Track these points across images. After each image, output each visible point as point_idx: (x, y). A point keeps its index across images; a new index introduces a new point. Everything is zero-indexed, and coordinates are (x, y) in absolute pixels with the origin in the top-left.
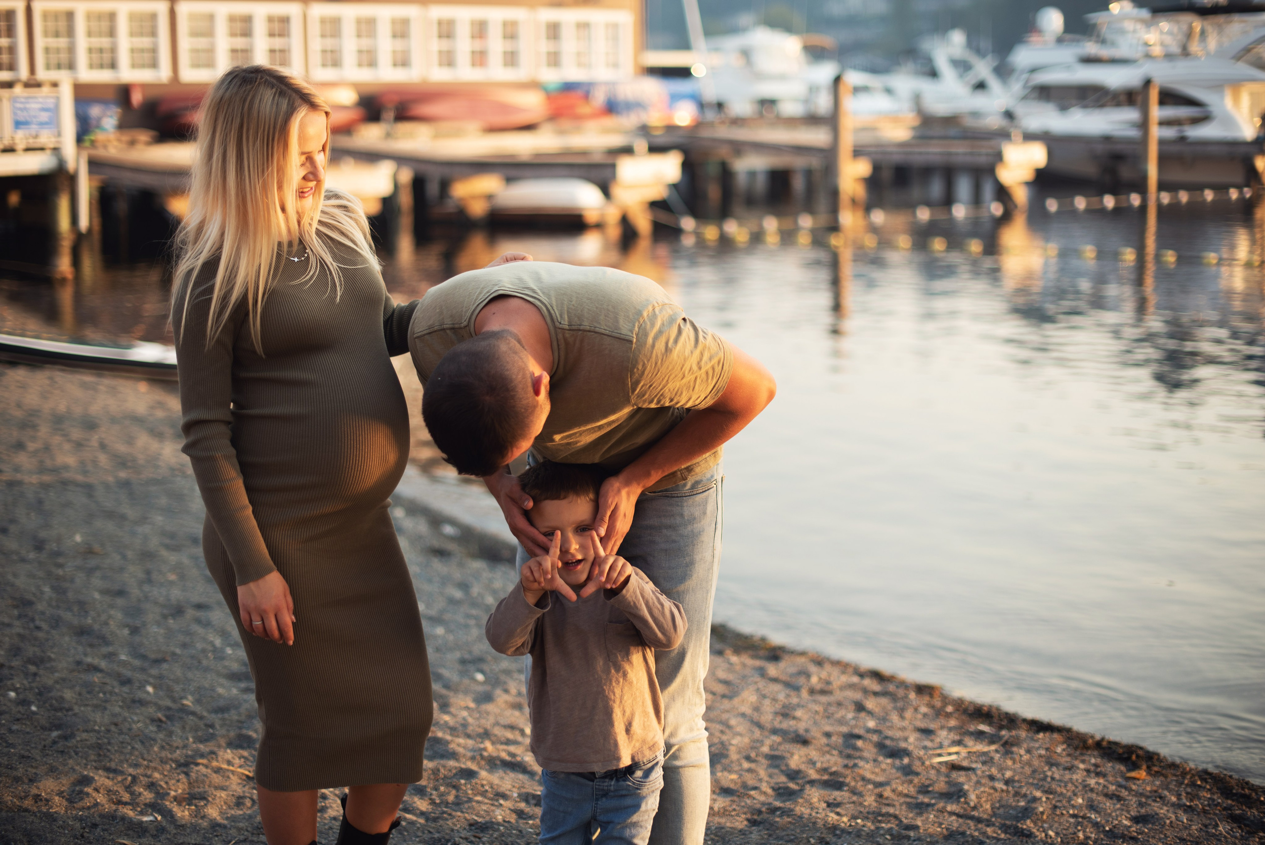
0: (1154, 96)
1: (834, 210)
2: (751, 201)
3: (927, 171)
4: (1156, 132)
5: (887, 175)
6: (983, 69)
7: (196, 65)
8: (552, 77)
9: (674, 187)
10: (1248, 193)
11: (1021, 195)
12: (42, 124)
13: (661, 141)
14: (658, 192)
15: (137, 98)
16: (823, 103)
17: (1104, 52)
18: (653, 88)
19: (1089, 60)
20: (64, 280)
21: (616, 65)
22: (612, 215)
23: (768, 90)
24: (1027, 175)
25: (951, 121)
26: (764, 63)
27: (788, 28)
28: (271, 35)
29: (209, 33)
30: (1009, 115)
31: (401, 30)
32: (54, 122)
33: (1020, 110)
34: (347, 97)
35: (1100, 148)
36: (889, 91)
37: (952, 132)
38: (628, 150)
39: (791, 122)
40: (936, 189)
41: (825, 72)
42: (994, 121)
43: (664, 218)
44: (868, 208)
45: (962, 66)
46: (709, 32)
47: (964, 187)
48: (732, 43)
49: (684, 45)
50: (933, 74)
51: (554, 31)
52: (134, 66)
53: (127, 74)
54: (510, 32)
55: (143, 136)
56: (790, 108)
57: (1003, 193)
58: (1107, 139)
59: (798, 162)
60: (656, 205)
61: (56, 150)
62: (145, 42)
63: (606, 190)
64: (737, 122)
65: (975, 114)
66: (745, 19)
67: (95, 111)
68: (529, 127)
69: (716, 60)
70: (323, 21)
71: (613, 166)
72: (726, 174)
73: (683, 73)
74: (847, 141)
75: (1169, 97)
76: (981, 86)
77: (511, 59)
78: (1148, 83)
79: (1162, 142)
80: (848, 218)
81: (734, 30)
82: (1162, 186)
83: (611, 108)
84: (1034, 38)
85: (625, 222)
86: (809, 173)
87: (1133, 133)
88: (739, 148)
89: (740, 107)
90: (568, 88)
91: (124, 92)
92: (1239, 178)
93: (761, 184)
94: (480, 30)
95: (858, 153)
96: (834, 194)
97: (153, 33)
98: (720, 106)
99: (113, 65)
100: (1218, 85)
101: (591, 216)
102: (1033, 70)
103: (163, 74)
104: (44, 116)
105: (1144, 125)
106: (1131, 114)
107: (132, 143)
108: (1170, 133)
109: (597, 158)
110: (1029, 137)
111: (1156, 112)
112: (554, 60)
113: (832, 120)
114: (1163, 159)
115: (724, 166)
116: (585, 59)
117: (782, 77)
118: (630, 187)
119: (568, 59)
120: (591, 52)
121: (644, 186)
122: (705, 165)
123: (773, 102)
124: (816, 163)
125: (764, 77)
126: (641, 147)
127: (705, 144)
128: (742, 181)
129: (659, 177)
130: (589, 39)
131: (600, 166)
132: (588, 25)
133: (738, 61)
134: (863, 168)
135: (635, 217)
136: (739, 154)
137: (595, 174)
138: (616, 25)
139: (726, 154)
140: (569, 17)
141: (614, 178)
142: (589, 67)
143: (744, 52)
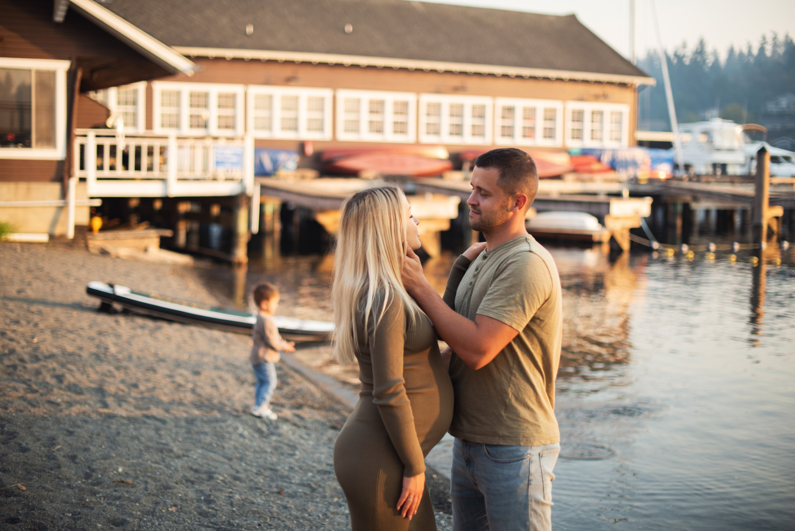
1: (758, 240)
2: (704, 231)
7: (347, 130)
8: (575, 145)
9: (647, 220)
12: (233, 164)
13: (642, 188)
14: (637, 224)
15: (310, 150)
18: (642, 154)
20: (239, 264)
21: (619, 139)
22: (605, 237)
23: (720, 158)
26: (718, 141)
27: (737, 120)
28: (396, 113)
29: (357, 111)
31: (479, 113)
32: (240, 163)
34: (443, 154)
38: (618, 195)
39: (733, 180)
43: (638, 240)
46: (681, 120)
48: (698, 127)
49: (668, 129)
51: (578, 116)
52: (309, 129)
53: (304, 135)
54: (550, 116)
55: (310, 173)
59: (739, 206)
60: (633, 231)
61: (241, 181)
62: (316, 115)
63: (601, 221)
64: (698, 178)
67: (282, 157)
68: (558, 177)
69: (687, 137)
70: (429, 105)
71: (608, 204)
72: (688, 213)
73: (667, 145)
74: (768, 191)
77: (550, 133)
81: (704, 119)
83: (613, 166)
85: (613, 240)
86: (744, 212)
88: (696, 195)
89: (701, 168)
90: (585, 152)
91: (301, 146)
93: (713, 219)
94: (530, 114)
95: (773, 202)
96: (758, 228)
97: (322, 110)
98: (687, 167)
99: (296, 129)
101: (595, 237)
103: (327, 136)
104: (235, 159)
107: (303, 177)
109: (602, 198)
112: (578, 134)
113: (758, 179)
115: (686, 206)
116: (597, 134)
117: (731, 150)
118: (617, 218)
119: (587, 134)
120: (602, 130)
121: (627, 218)
122: (675, 204)
123: (724, 166)
124: (748, 206)
125: (718, 150)
126: (626, 193)
127: (673, 191)
128: (700, 217)
129: (637, 213)
130: (601, 122)
131: (599, 204)
132: (601, 113)
133: (703, 139)
134: (779, 211)
135: (619, 238)
136: (696, 199)
137: (595, 209)
138: (621, 114)
139: (688, 198)
140: (588, 107)
141: (608, 212)
142: (601, 139)
143: (706, 133)
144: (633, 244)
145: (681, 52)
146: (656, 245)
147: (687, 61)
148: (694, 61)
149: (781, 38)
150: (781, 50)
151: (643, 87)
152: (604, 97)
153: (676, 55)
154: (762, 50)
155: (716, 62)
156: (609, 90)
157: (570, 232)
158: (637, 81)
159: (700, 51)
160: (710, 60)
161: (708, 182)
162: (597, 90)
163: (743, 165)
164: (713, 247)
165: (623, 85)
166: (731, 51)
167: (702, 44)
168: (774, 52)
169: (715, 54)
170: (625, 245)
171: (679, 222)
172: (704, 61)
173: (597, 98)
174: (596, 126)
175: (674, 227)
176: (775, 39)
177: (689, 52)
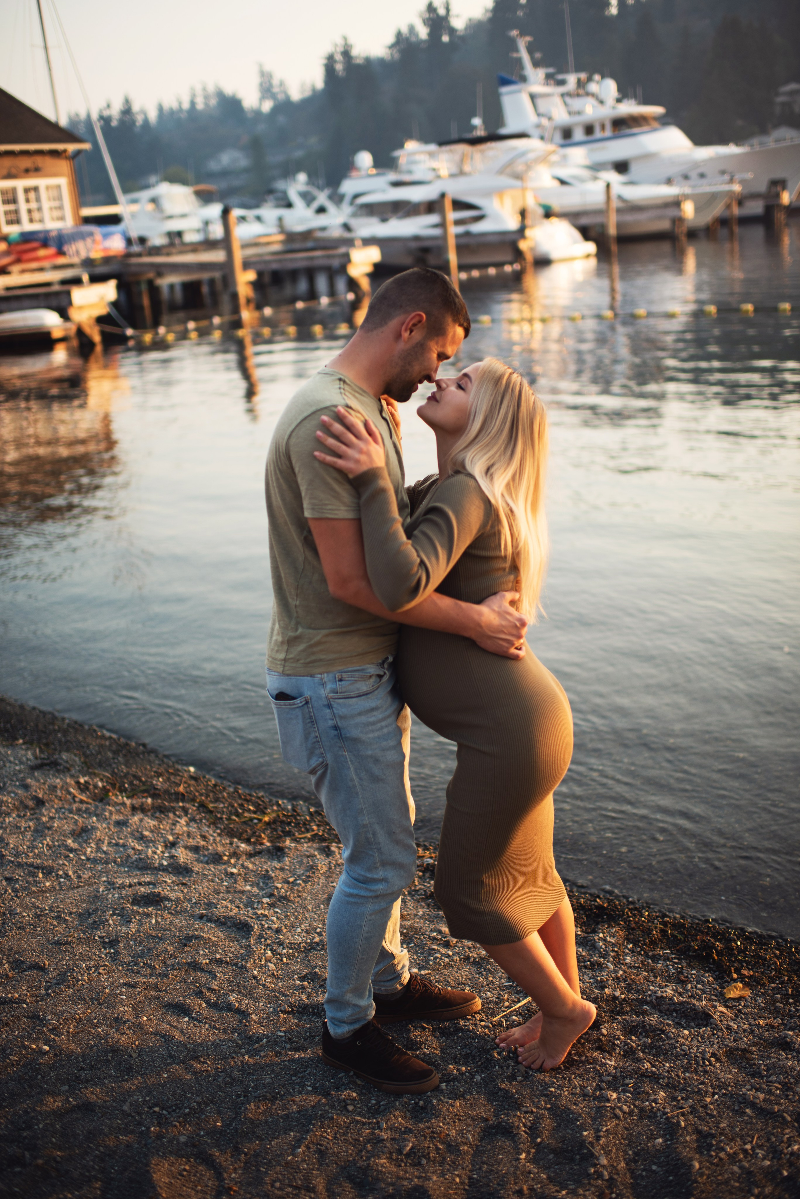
0: (448, 205)
1: (236, 310)
2: (173, 308)
3: (294, 275)
4: (453, 230)
5: (267, 279)
6: (322, 198)
8: (13, 231)
9: (115, 304)
10: (517, 267)
11: (365, 284)
13: (101, 270)
14: (103, 310)
16: (217, 231)
17: (406, 178)
19: (397, 184)
21: (62, 218)
22: (71, 331)
23: (174, 225)
24: (369, 269)
25: (307, 235)
26: (170, 207)
27: (184, 182)
30: (347, 227)
33: (354, 223)
35: (414, 245)
36: (259, 219)
37: (310, 244)
38: (77, 281)
39: (195, 248)
40: (303, 286)
41: (215, 210)
42: (336, 233)
43: (109, 329)
44: (259, 307)
45: (308, 198)
46: (126, 190)
47: (322, 283)
48: (145, 195)
49: (114, 201)
50: (289, 205)
56: (190, 238)
57: (353, 284)
58: (417, 238)
59: (205, 276)
60: (100, 320)
63: (64, 314)
64: (156, 251)
65: (323, 229)
66: (153, 179)
69: (134, 208)
71: (68, 294)
72: (154, 290)
73: (115, 220)
74: (239, 256)
75: (458, 205)
76: (321, 210)
78: (443, 196)
79: (457, 236)
80: (246, 315)
81: (147, 187)
82: (462, 268)
83: (62, 250)
84: (354, 174)
85: (80, 332)
86: (212, 282)
87: (437, 232)
88: (161, 270)
89: (157, 240)
90: (26, 238)
92: (509, 257)
93: (179, 294)
95: (246, 265)
96: (235, 296)
98: (142, 240)
100: (489, 193)
101: (57, 334)
102: (356, 196)
105: (443, 225)
106: (434, 219)
108: (460, 229)
109: (56, 288)
110: (368, 242)
111: (452, 215)
112: (14, 218)
113: (226, 242)
114: (460, 249)
115: (151, 283)
116: (36, 215)
117: (184, 216)
118: (81, 308)
119: (24, 216)
120: (40, 209)
121: (91, 306)
122: (138, 283)
123: (179, 234)
124: (217, 275)
125: (170, 217)
126: (85, 278)
127: (134, 269)
128: (165, 293)
129: (102, 298)
130: (38, 199)
131: (57, 294)
132: (36, 189)
133: (150, 207)
134: (251, 276)
135: (87, 330)
136: (160, 275)
137: (54, 303)
138: (59, 187)
139: (151, 275)
140: (20, 184)
141: (70, 303)
142: (41, 221)
143: (154, 200)
144: (104, 335)
145: (106, 113)
146: (129, 332)
147: (114, 123)
148: (122, 122)
149: (211, 89)
150: (213, 102)
151: (78, 153)
152: (36, 171)
153: (101, 118)
154: (193, 104)
155: (146, 121)
156: (39, 161)
157: (25, 332)
158: (71, 148)
159: (127, 111)
160: (140, 120)
161: (168, 254)
162: (26, 163)
163: (198, 231)
164: (191, 325)
165: (55, 154)
166: (160, 109)
167: (127, 101)
168: (206, 104)
169: (145, 113)
170: (97, 338)
171: (146, 301)
172: (134, 122)
173: (27, 172)
174: (33, 205)
175: (142, 308)
176: (204, 89)
177: (115, 111)
